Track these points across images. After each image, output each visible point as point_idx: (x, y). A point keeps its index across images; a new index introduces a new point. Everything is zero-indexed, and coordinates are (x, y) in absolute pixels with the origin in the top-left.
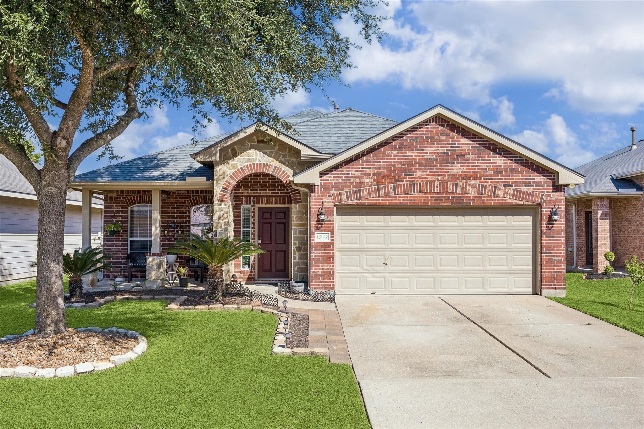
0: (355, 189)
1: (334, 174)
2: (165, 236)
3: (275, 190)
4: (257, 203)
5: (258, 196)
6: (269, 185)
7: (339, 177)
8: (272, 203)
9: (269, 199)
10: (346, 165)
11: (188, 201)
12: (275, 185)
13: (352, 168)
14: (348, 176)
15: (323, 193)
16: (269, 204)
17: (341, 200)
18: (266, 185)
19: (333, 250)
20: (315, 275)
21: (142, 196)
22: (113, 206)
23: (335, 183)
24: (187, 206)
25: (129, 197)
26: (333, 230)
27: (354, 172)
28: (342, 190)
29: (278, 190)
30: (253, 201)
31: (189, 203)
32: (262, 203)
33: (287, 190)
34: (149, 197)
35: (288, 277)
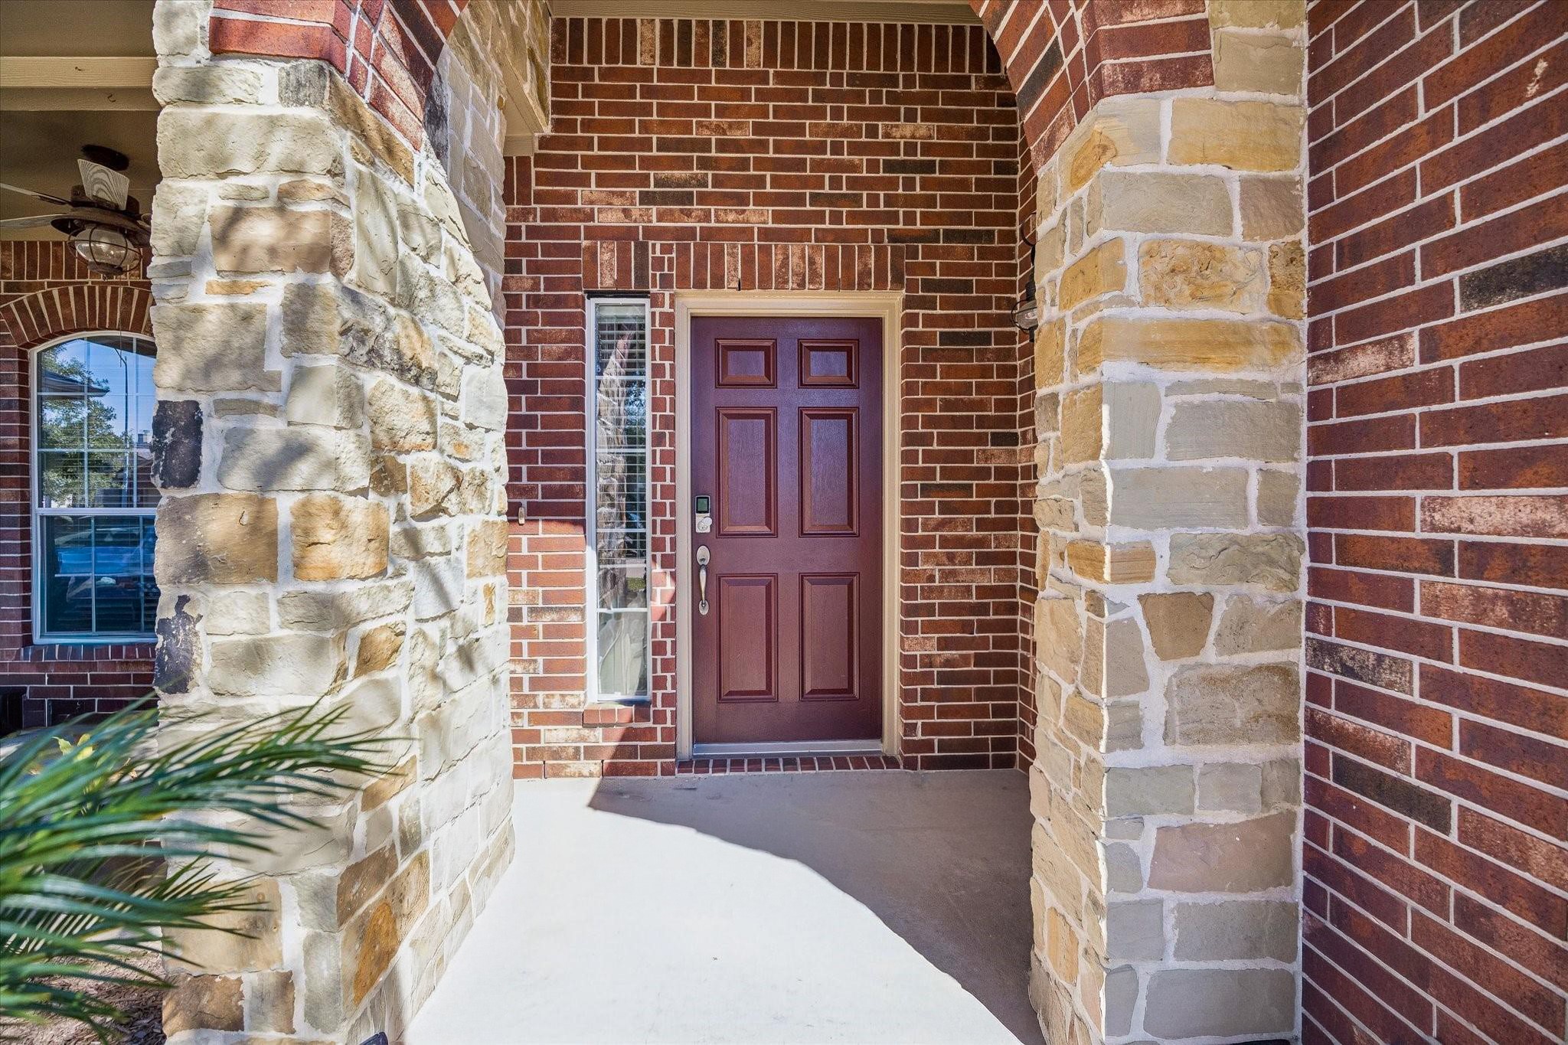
3: (799, 200)
4: (683, 283)
5: (690, 233)
6: (760, 164)
8: (782, 284)
9: (765, 251)
12: (800, 165)
16: (765, 285)
18: (743, 164)
21: (92, 290)
25: (25, 297)
29: (816, 199)
30: (659, 263)
32: (718, 283)
33: (873, 201)
34: (129, 293)
35: (873, 729)
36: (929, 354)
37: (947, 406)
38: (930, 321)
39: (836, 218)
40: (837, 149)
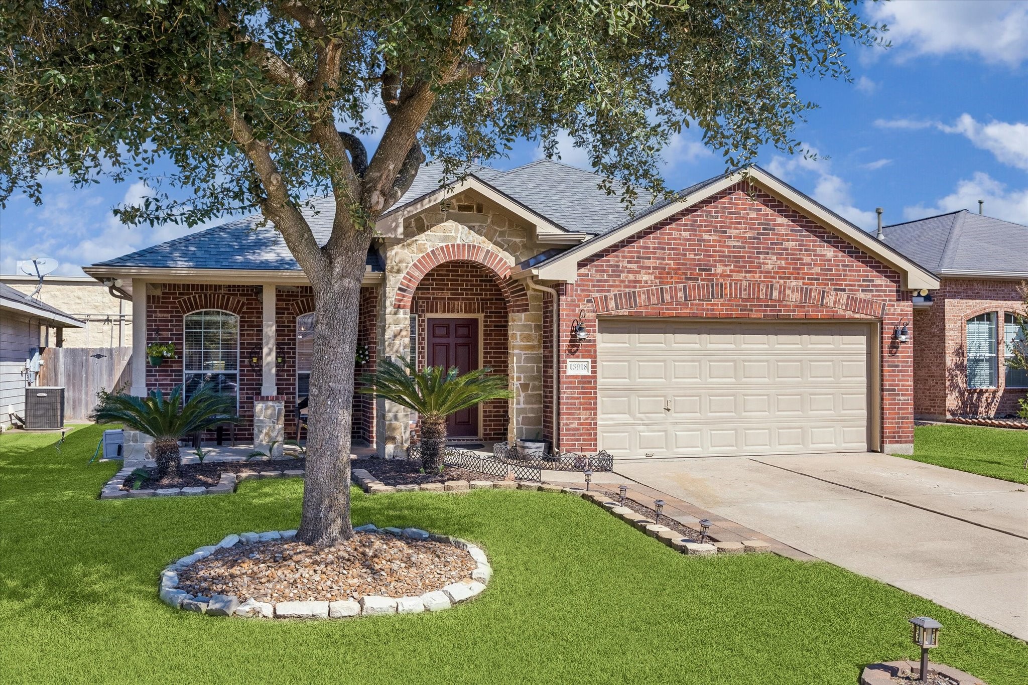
0: (627, 290)
1: (596, 266)
2: (251, 366)
3: (457, 290)
4: (427, 311)
5: (429, 298)
6: (448, 280)
7: (604, 271)
8: (453, 312)
9: (449, 303)
10: (614, 251)
11: (292, 305)
12: (458, 280)
13: (623, 257)
14: (617, 270)
15: (580, 295)
16: (449, 312)
17: (607, 307)
18: (443, 280)
19: (595, 388)
20: (567, 430)
21: (210, 295)
22: (156, 312)
23: (598, 281)
24: (292, 314)
25: (186, 297)
26: (595, 356)
27: (625, 264)
28: (609, 291)
29: (462, 289)
30: (421, 306)
31: (294, 309)
32: (437, 312)
33: (477, 290)
34: (223, 297)
35: (476, 434)
36: (491, 330)
37: (495, 344)
38: (491, 322)
39: (467, 294)
40: (467, 276)
